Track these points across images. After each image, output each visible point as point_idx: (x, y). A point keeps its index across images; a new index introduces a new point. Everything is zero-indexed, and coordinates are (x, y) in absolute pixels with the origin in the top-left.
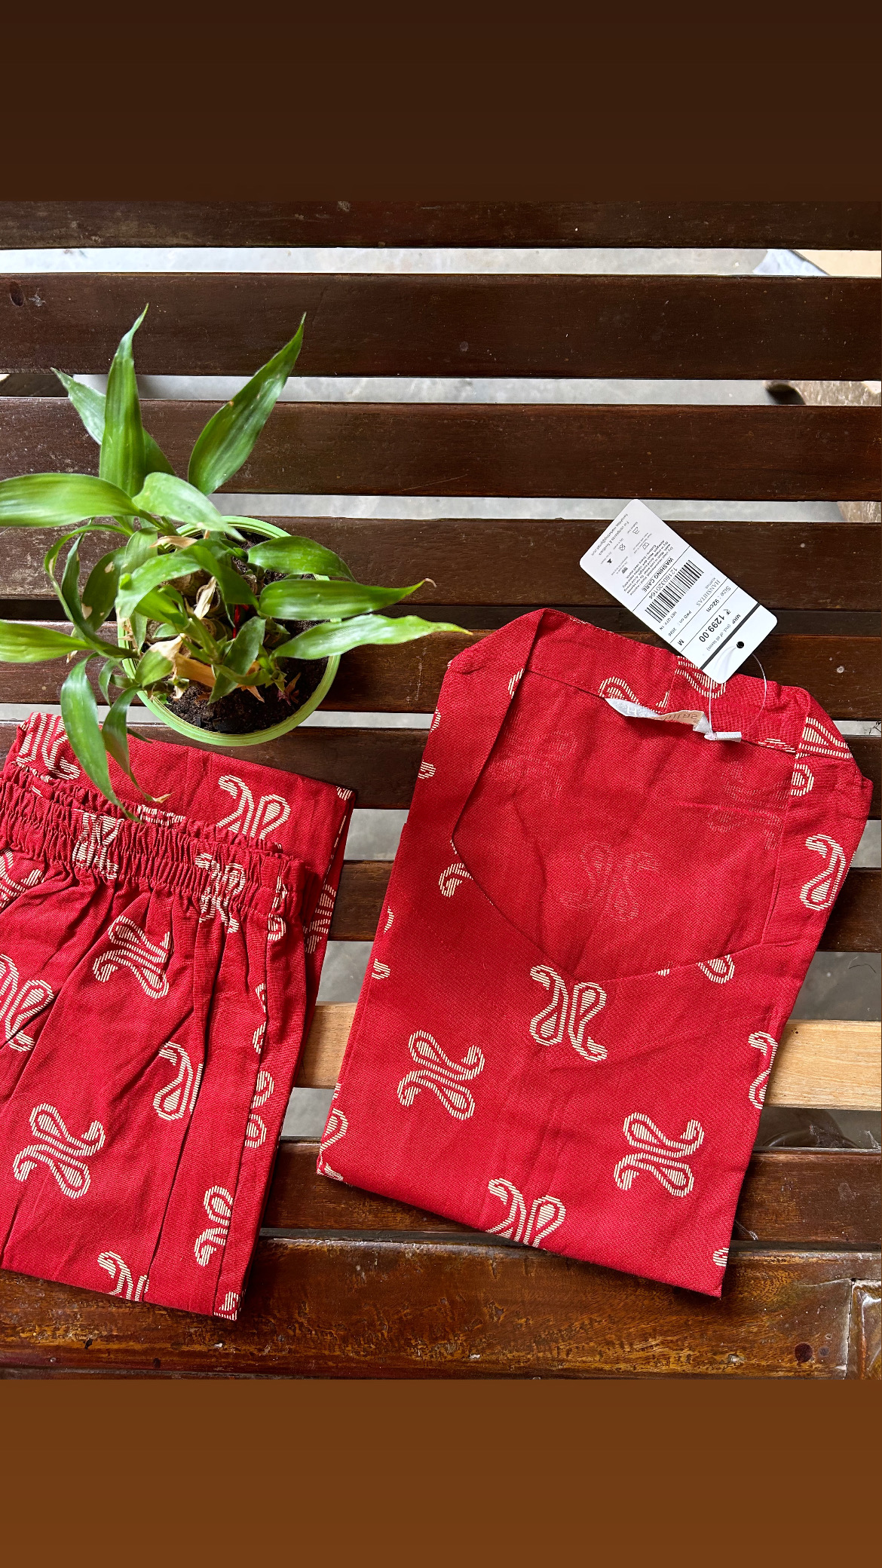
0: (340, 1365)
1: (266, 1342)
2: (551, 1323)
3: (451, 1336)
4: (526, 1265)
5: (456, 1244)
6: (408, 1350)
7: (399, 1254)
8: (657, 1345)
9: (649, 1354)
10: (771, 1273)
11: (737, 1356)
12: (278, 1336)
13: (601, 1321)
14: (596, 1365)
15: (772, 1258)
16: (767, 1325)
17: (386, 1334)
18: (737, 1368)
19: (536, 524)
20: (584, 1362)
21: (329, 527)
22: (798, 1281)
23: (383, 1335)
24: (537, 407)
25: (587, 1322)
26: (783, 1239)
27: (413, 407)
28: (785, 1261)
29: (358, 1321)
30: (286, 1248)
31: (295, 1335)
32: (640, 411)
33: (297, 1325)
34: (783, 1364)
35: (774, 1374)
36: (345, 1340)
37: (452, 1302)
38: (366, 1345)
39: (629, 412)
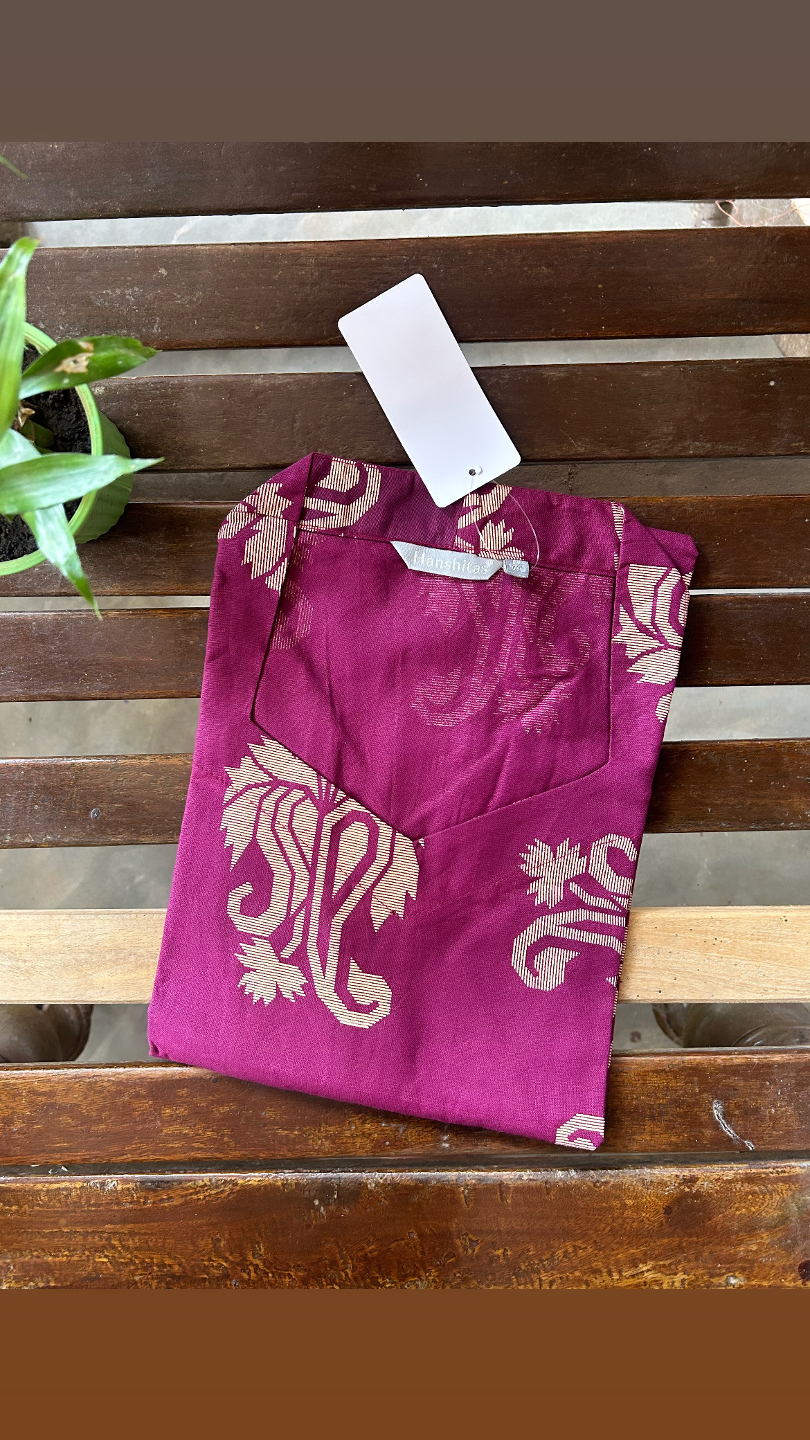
2: (531, 1253)
3: (422, 1273)
4: (502, 1192)
5: (423, 1170)
7: (361, 1186)
8: (648, 1270)
9: (640, 1280)
10: (769, 1186)
11: (736, 1277)
13: (586, 1248)
15: (771, 1170)
16: (767, 1242)
17: (350, 1273)
18: (736, 1291)
21: (249, 385)
22: (800, 1193)
23: (347, 1274)
25: (570, 1250)
26: (782, 1147)
27: (334, 245)
28: (785, 1172)
29: (320, 1260)
30: (236, 1184)
31: (250, 1279)
33: (251, 1268)
34: (787, 1284)
36: (305, 1282)
37: (420, 1236)
38: (329, 1287)
39: (575, 240)
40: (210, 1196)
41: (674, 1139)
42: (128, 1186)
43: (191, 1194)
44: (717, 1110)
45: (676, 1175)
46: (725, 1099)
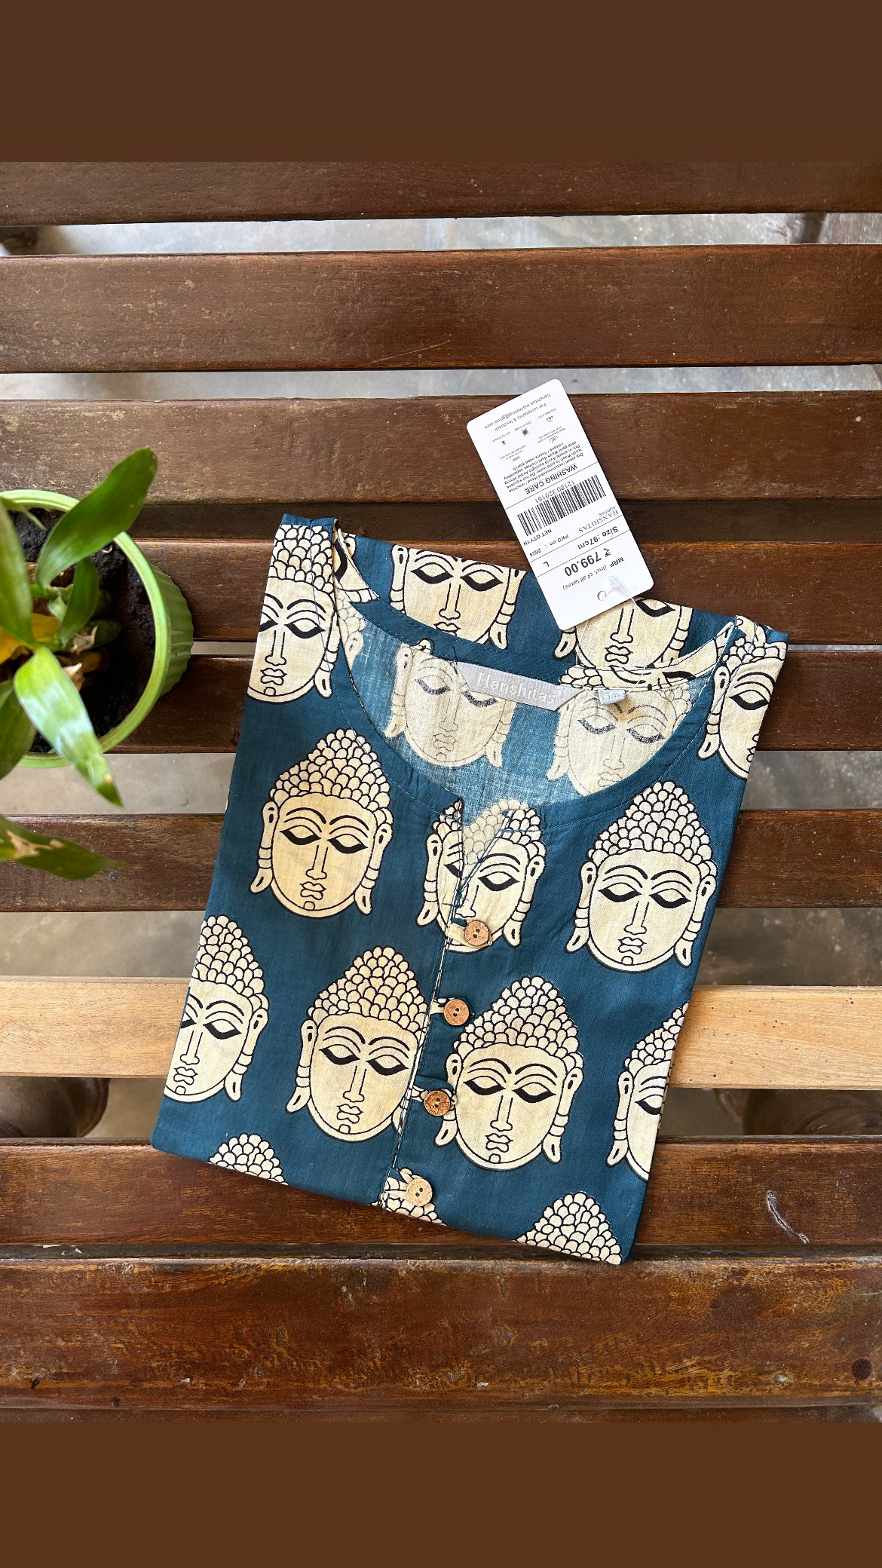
0: (327, 1398)
1: (240, 1377)
2: (570, 1345)
3: (454, 1363)
4: (539, 1281)
5: (457, 1258)
6: (406, 1381)
7: (393, 1272)
8: (693, 1366)
9: (684, 1376)
10: (823, 1281)
11: (786, 1375)
12: (253, 1369)
13: (628, 1341)
14: (623, 1390)
15: (825, 1264)
16: (820, 1339)
17: (379, 1363)
18: (786, 1388)
20: (609, 1387)
21: (284, 411)
22: (856, 1288)
23: (375, 1363)
24: (533, 252)
25: (611, 1343)
26: (838, 1242)
27: (381, 255)
28: (838, 1266)
29: (346, 1349)
30: (260, 1269)
31: (273, 1367)
32: (660, 254)
33: (275, 1356)
34: (839, 1383)
35: (827, 1394)
36: (331, 1370)
37: (454, 1326)
38: (357, 1376)
39: (646, 255)
40: (232, 1280)
41: (723, 1230)
42: (145, 1269)
43: (213, 1278)
44: (770, 1201)
45: (725, 1268)
46: (779, 1190)
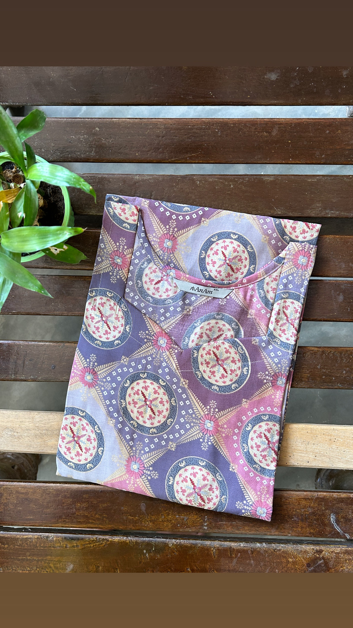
4: (230, 551)
5: (195, 540)
7: (166, 545)
19: (234, 176)
21: (133, 179)
27: (173, 120)
30: (108, 541)
39: (279, 121)
40: (96, 545)
41: (312, 531)
42: (59, 539)
43: (87, 544)
44: (333, 518)
45: (313, 549)
46: (337, 513)
